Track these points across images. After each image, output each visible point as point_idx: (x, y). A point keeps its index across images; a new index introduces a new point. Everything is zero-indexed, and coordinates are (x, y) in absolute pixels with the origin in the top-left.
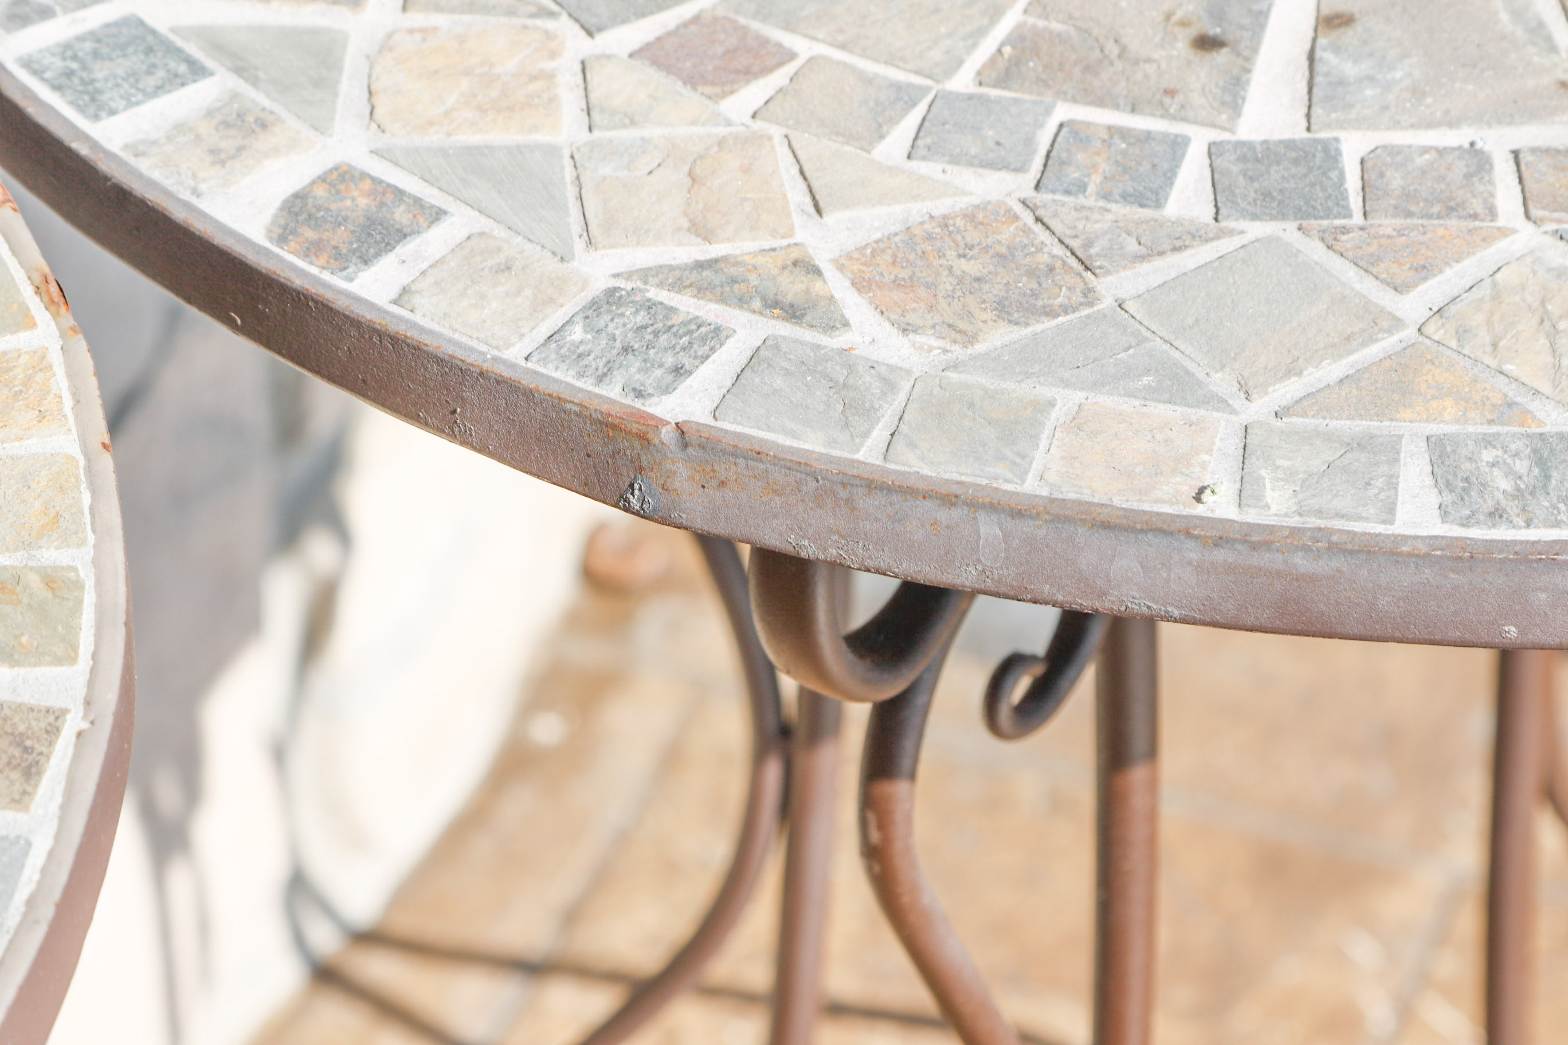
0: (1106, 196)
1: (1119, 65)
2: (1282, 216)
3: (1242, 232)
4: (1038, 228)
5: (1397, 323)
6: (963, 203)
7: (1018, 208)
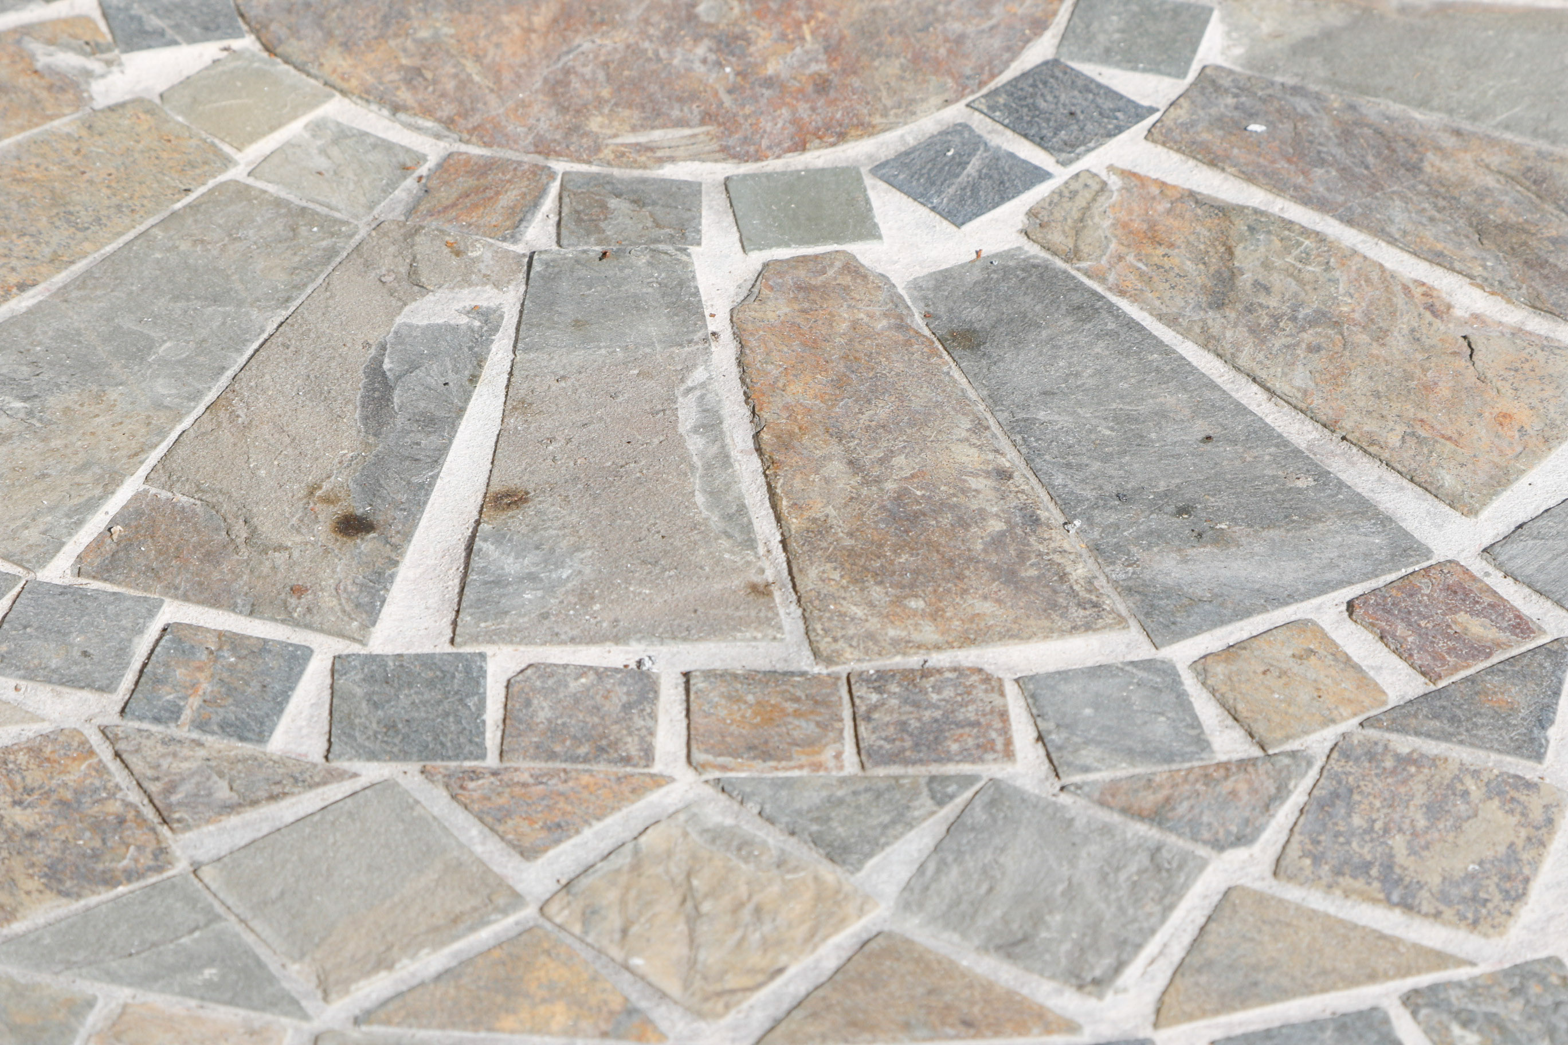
0: (201, 725)
1: (245, 552)
2: (404, 756)
3: (355, 775)
4: (114, 766)
5: (517, 900)
6: (31, 730)
7: (95, 739)
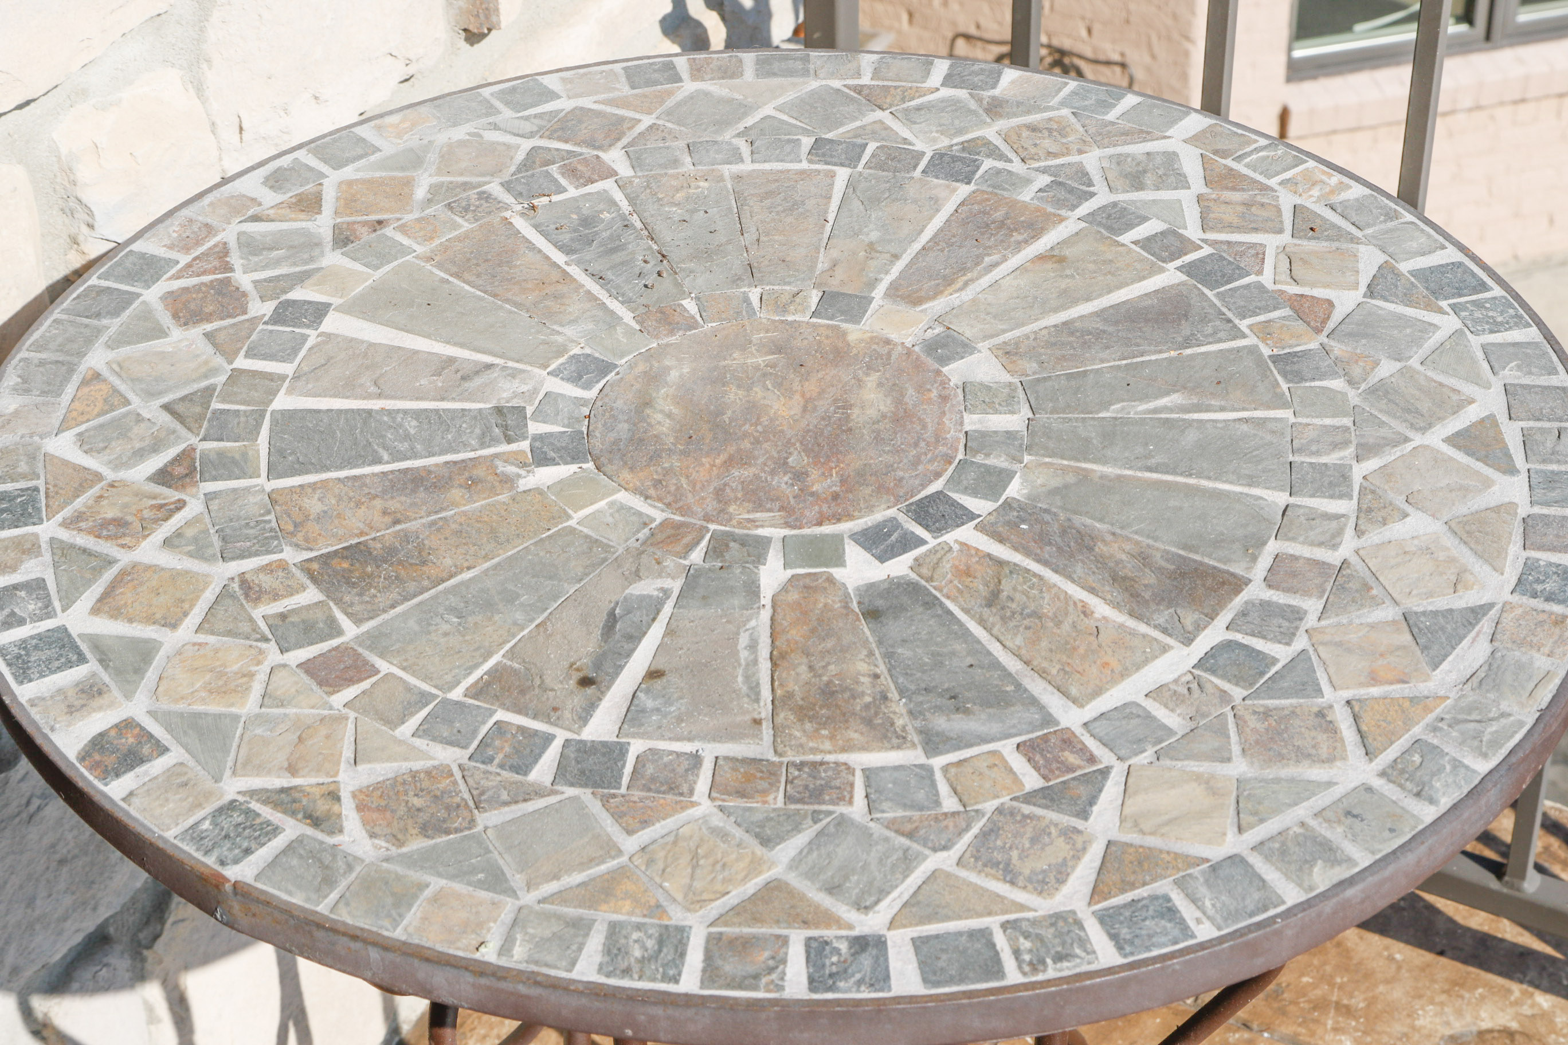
0: (502, 766)
1: (537, 691)
2: (585, 785)
3: (563, 793)
4: (461, 781)
5: (620, 852)
6: (429, 764)
7: (455, 770)
